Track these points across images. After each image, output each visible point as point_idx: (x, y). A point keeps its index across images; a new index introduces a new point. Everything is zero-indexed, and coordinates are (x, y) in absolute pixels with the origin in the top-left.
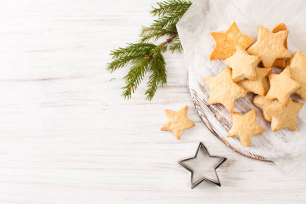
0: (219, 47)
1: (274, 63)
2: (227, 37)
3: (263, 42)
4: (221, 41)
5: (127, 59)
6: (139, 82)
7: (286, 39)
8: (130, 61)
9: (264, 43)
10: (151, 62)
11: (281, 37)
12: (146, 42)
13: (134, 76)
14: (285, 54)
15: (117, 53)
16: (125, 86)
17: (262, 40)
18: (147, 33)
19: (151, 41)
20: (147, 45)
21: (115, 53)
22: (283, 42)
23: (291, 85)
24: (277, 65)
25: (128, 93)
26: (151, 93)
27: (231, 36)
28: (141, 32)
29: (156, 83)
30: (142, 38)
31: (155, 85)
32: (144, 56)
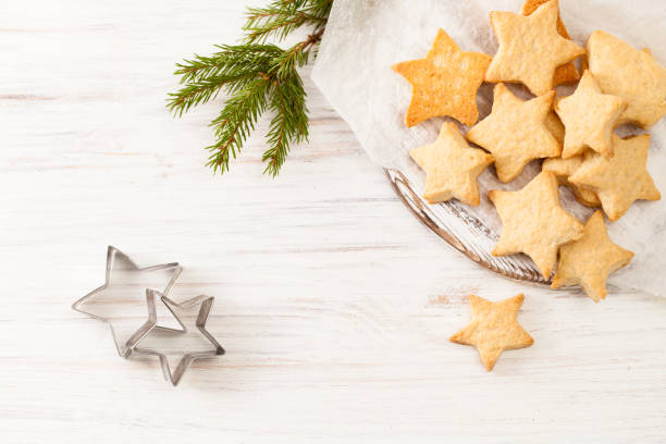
0: (421, 92)
1: (554, 78)
3: (513, 43)
4: (420, 79)
5: (216, 83)
6: (246, 134)
7: (559, 18)
8: (224, 87)
9: (516, 45)
10: (273, 88)
12: (260, 41)
13: (235, 121)
15: (192, 70)
16: (215, 144)
17: (508, 40)
18: (262, 23)
19: (271, 40)
20: (261, 49)
21: (187, 69)
22: (554, 27)
23: (604, 105)
24: (560, 81)
25: (221, 160)
26: (276, 158)
27: (440, 62)
28: (246, 21)
29: (287, 136)
30: (251, 32)
31: (285, 141)
32: (255, 74)
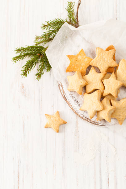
0: (72, 64)
1: (107, 70)
2: (77, 58)
3: (99, 57)
4: (73, 60)
5: (25, 55)
6: (32, 68)
9: (100, 58)
10: (41, 58)
11: (111, 53)
12: (39, 45)
14: (114, 64)
15: (19, 50)
16: (23, 70)
17: (99, 55)
18: (39, 41)
19: (41, 45)
20: (38, 47)
22: (112, 56)
24: (109, 71)
25: (25, 74)
26: (39, 75)
27: (80, 57)
28: (35, 39)
29: (43, 69)
30: (36, 43)
31: (43, 71)
32: (36, 53)
